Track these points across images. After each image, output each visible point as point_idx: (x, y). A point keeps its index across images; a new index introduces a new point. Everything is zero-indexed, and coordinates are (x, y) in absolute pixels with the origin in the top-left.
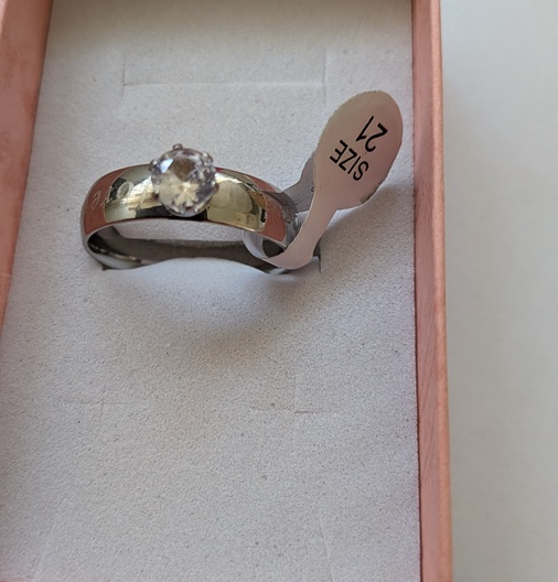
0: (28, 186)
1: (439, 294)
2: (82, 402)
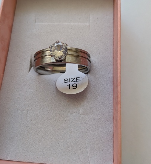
0: (9, 50)
1: (119, 81)
2: (22, 110)
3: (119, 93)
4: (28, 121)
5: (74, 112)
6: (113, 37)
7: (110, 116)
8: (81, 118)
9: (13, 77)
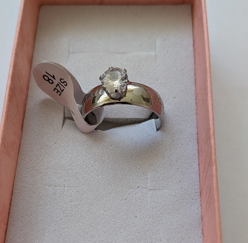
3: (213, 149)
4: (66, 202)
5: (139, 187)
6: (194, 71)
7: (196, 191)
8: (149, 195)
9: (37, 135)
